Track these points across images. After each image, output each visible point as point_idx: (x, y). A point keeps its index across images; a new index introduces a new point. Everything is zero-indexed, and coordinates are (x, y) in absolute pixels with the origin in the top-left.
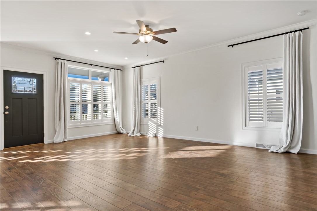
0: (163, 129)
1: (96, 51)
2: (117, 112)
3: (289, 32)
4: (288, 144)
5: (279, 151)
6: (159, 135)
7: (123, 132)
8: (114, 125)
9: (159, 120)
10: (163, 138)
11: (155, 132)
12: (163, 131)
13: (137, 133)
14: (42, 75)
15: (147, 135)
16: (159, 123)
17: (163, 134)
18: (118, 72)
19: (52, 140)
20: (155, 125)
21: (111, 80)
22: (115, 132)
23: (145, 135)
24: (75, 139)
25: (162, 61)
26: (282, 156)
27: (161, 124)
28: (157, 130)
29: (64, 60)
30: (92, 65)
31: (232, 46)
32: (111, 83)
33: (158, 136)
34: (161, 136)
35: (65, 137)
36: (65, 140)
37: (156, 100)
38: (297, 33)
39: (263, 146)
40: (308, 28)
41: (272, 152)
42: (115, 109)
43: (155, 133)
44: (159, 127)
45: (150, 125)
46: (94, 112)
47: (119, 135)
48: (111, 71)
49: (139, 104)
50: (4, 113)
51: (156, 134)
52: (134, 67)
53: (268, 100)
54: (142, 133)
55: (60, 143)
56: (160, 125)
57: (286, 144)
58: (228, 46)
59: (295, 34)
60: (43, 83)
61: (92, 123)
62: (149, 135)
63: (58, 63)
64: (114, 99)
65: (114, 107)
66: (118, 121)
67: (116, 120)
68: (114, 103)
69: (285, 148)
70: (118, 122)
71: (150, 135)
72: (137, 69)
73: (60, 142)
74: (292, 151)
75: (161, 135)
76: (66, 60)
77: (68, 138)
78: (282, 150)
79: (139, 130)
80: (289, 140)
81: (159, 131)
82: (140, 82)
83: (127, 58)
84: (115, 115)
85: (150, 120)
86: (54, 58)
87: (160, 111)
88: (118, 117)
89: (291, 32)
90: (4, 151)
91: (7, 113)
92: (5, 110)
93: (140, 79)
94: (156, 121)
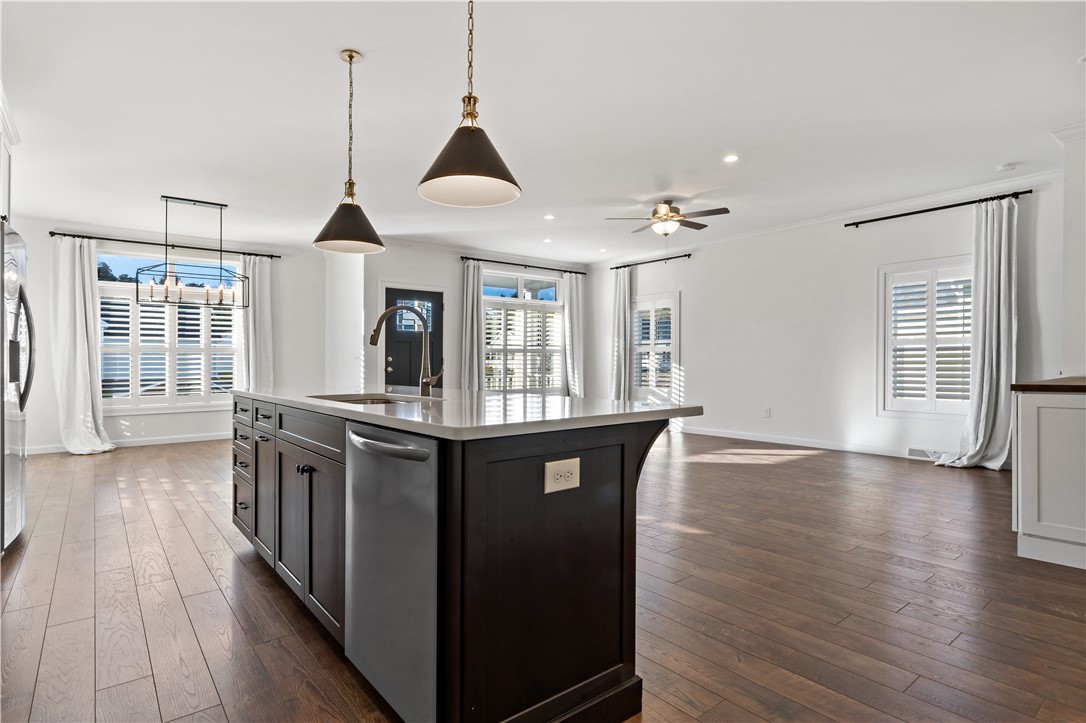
3: (986, 200)
4: (978, 448)
5: (958, 464)
6: (673, 426)
10: (683, 433)
12: (682, 420)
14: (442, 293)
18: (577, 278)
21: (563, 298)
25: (685, 256)
26: (965, 474)
29: (478, 260)
30: (526, 266)
31: (856, 224)
32: (561, 304)
33: (671, 428)
37: (669, 345)
38: (1005, 202)
39: (923, 453)
40: (1030, 192)
41: (942, 466)
42: (569, 366)
48: (562, 277)
49: (628, 353)
50: (386, 370)
52: (617, 268)
53: (938, 349)
57: (973, 448)
58: (846, 226)
59: (1000, 204)
60: (443, 310)
63: (468, 266)
64: (568, 343)
65: (569, 361)
66: (577, 393)
68: (568, 352)
69: (972, 457)
72: (624, 271)
74: (990, 465)
75: (677, 426)
76: (482, 260)
78: (965, 462)
80: (980, 441)
82: (631, 303)
84: (570, 378)
85: (654, 394)
86: (462, 258)
87: (680, 374)
88: (577, 384)
89: (992, 199)
91: (390, 369)
92: (388, 364)
93: (631, 295)
94: (666, 395)
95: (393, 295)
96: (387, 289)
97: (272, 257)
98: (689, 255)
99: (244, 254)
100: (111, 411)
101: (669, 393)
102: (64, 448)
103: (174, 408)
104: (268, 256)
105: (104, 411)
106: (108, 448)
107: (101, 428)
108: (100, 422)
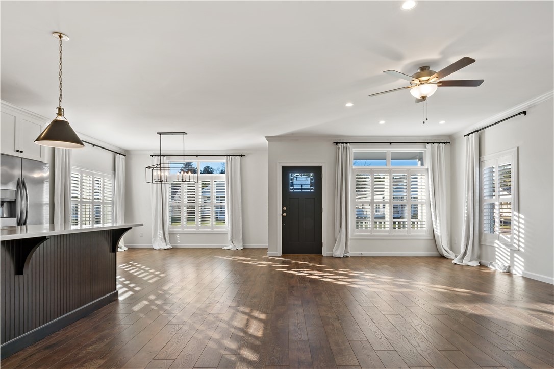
0: (523, 260)
1: (382, 122)
2: (438, 218)
6: (516, 270)
7: (449, 255)
8: (433, 241)
9: (515, 238)
10: (524, 277)
11: (507, 263)
12: (523, 264)
13: (471, 261)
14: (320, 168)
15: (491, 267)
16: (515, 245)
17: (523, 269)
19: (331, 253)
20: (507, 248)
22: (435, 253)
23: (488, 267)
24: (361, 255)
25: (520, 113)
27: (521, 249)
28: (512, 260)
30: (390, 143)
33: (514, 272)
34: (520, 274)
35: (346, 251)
36: (347, 255)
37: (510, 196)
42: (433, 214)
43: (507, 265)
44: (515, 255)
45: (498, 248)
46: (394, 218)
47: (442, 260)
48: (426, 148)
49: (477, 204)
50: (282, 215)
51: (510, 267)
52: (468, 135)
54: (483, 262)
55: (340, 258)
56: (519, 250)
60: (321, 178)
61: (391, 235)
62: (495, 267)
63: (339, 148)
64: (431, 197)
65: (432, 210)
66: (439, 234)
67: (435, 233)
68: (431, 203)
70: (438, 236)
71: (497, 267)
72: (472, 136)
73: (339, 256)
75: (519, 271)
76: (349, 143)
77: (350, 253)
79: (476, 256)
81: (515, 263)
82: (480, 162)
83: (444, 122)
84: (434, 223)
85: (499, 238)
86: (334, 143)
87: (519, 221)
88: (438, 228)
90: (282, 257)
91: (285, 215)
92: (283, 211)
93: (480, 155)
94: (509, 240)
95: (286, 171)
96: (283, 167)
97: (242, 155)
98: (525, 113)
99: (227, 155)
100: (173, 231)
101: (512, 239)
102: (152, 246)
103: (199, 231)
104: (239, 155)
105: (169, 231)
106: (167, 247)
107: (167, 238)
108: (166, 236)
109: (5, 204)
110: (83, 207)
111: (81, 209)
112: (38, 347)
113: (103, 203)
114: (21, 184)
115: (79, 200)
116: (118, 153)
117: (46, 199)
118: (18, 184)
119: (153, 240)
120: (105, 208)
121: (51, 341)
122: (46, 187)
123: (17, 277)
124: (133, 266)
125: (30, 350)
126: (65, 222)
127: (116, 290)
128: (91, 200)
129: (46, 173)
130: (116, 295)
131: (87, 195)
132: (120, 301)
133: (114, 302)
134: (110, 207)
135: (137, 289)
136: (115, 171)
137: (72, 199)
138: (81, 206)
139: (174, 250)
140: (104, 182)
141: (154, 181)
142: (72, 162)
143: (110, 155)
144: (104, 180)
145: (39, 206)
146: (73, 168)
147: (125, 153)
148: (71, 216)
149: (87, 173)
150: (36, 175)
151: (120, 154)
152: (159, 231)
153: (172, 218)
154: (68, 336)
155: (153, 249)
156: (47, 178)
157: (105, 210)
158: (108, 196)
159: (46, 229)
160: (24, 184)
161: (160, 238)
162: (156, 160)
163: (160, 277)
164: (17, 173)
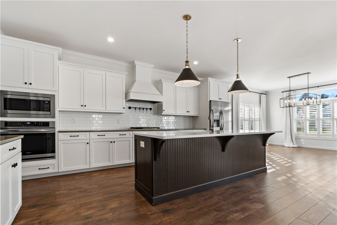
100: (298, 136)
102: (283, 144)
103: (320, 138)
105: (295, 136)
106: (294, 146)
107: (294, 141)
108: (293, 139)
109: (216, 121)
110: (245, 122)
111: (244, 123)
112: (231, 186)
113: (255, 120)
114: (221, 113)
115: (243, 119)
116: (262, 94)
117: (230, 119)
118: (220, 113)
119: (284, 141)
120: (256, 122)
121: (236, 185)
122: (230, 113)
123: (222, 152)
124: (273, 154)
125: (228, 186)
126: (237, 129)
127: (265, 166)
128: (248, 119)
129: (230, 108)
130: (266, 169)
131: (247, 117)
132: (268, 173)
133: (265, 173)
134: (258, 122)
135: (278, 168)
136: (260, 103)
137: (240, 119)
138: (244, 122)
139: (299, 148)
140: (255, 110)
141: (285, 106)
142: (240, 102)
143: (258, 95)
144: (244, 107)
145: (228, 122)
146: (240, 104)
147: (266, 93)
148: (240, 127)
149: (247, 106)
150: (226, 109)
151: (263, 94)
152: (288, 136)
153: (297, 128)
154: (243, 185)
155: (284, 146)
156: (230, 110)
157: (256, 124)
158: (257, 117)
159: (230, 132)
160: (222, 113)
161: (289, 140)
162: (285, 95)
163: (292, 164)
164: (220, 108)
